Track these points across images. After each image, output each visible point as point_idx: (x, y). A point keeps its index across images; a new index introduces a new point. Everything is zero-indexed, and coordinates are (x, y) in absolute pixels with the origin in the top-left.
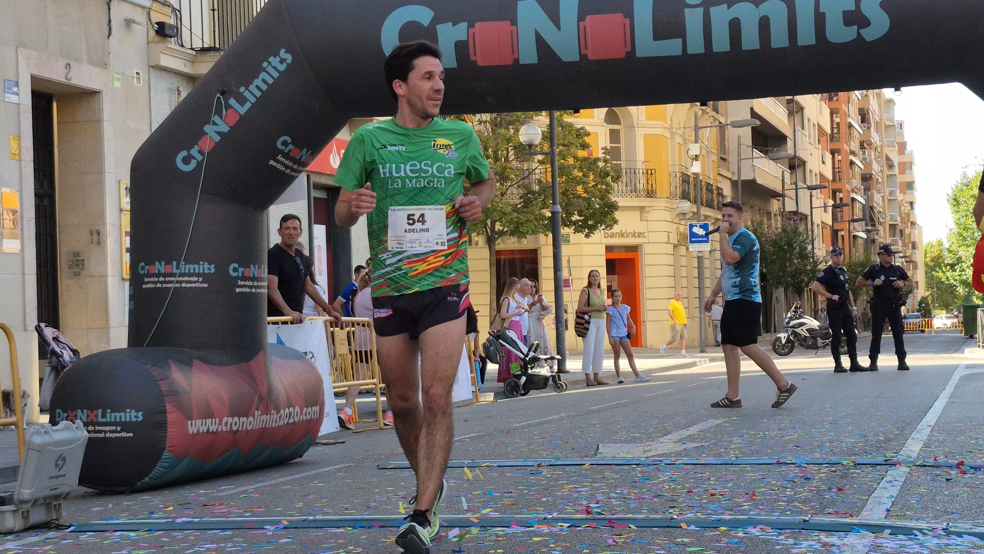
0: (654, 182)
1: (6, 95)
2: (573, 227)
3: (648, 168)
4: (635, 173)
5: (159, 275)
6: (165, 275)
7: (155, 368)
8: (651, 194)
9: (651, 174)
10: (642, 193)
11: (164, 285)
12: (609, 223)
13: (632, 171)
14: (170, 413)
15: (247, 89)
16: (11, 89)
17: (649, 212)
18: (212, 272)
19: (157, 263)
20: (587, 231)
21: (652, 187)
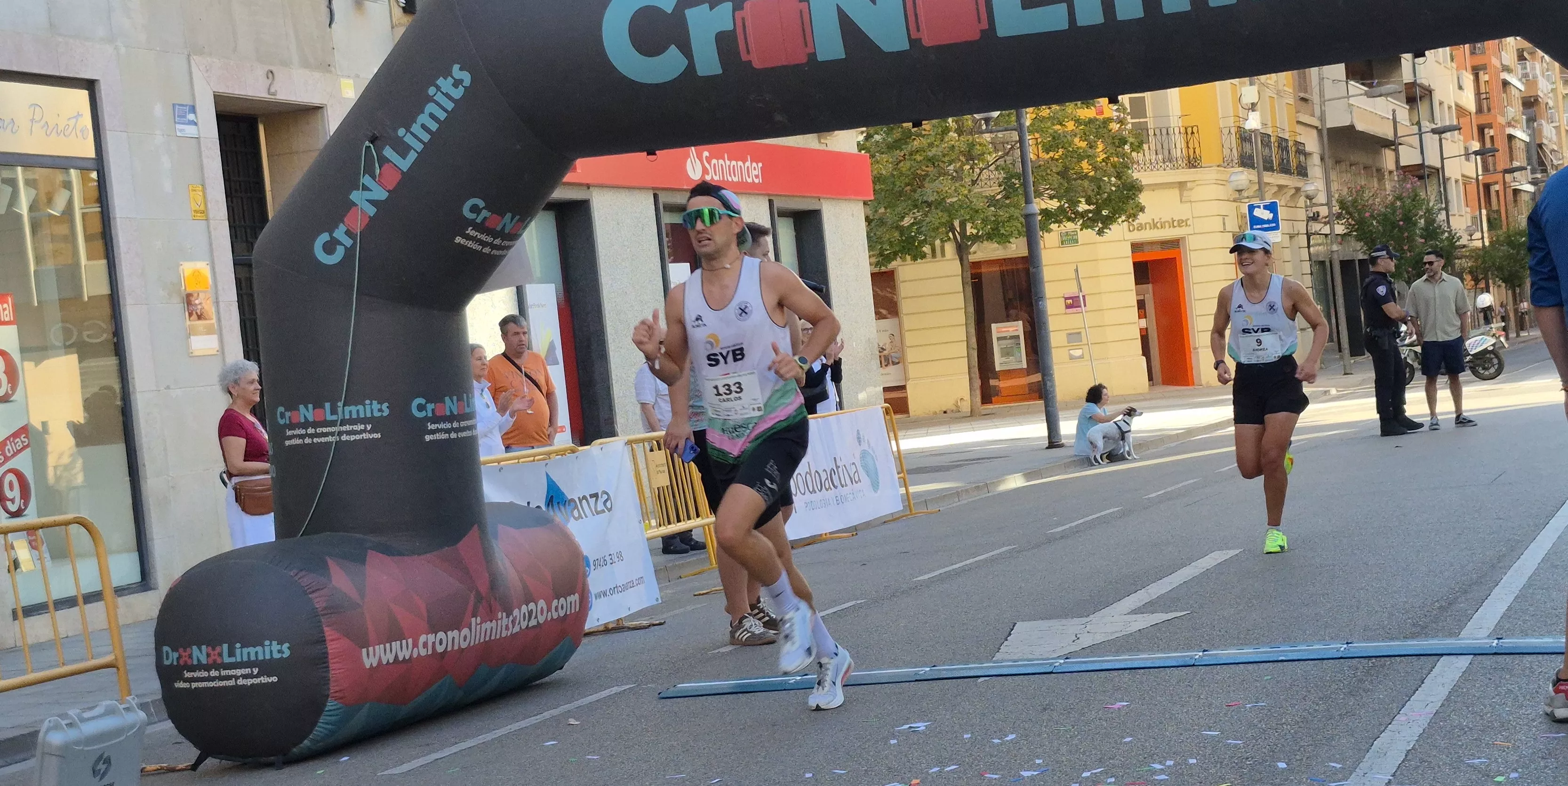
0: (1197, 146)
1: (178, 126)
2: (1081, 221)
3: (1187, 125)
4: (1168, 133)
5: (306, 425)
6: (315, 425)
7: (303, 573)
8: (1193, 162)
9: (1193, 133)
10: (1180, 163)
11: (315, 440)
12: (1132, 212)
13: (1164, 132)
14: (332, 640)
15: (408, 130)
16: (185, 117)
17: (1191, 189)
18: (385, 414)
19: (302, 407)
20: (1100, 225)
21: (1194, 152)
